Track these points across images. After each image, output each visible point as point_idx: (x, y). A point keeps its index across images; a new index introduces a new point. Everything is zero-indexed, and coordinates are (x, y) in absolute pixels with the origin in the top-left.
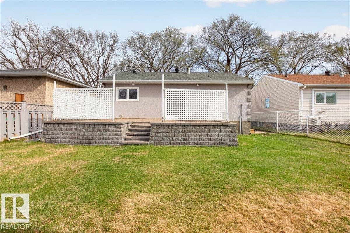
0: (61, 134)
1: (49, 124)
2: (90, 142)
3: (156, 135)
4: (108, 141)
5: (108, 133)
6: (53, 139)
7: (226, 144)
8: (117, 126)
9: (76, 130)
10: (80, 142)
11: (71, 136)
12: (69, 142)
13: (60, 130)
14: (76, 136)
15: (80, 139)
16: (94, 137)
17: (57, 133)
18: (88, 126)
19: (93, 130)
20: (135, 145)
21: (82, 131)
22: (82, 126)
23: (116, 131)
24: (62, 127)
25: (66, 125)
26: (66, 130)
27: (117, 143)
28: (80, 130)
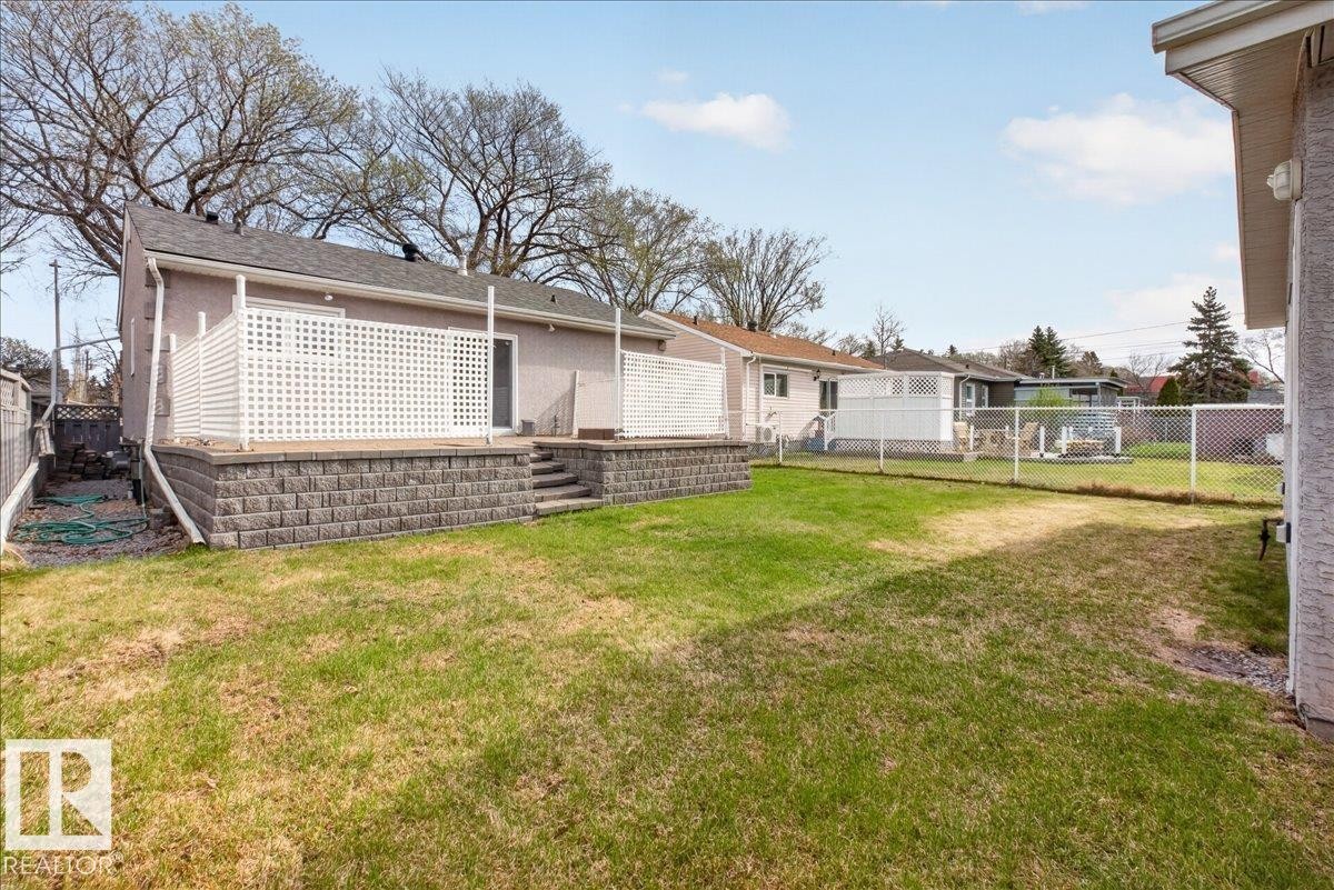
0: (317, 502)
1: (246, 465)
2: (439, 521)
3: (617, 479)
4: (498, 509)
5: (495, 484)
6: (282, 529)
7: (736, 487)
8: (519, 458)
9: (382, 482)
10: (401, 526)
11: (361, 510)
12: (357, 532)
13: (312, 485)
14: (384, 506)
15: (399, 515)
16: (452, 501)
17: (293, 503)
18: (427, 464)
19: (445, 477)
20: (574, 511)
21: (405, 484)
22: (403, 465)
23: (516, 476)
24: (314, 472)
25: (336, 467)
26: (336, 486)
27: (525, 514)
28: (395, 483)
